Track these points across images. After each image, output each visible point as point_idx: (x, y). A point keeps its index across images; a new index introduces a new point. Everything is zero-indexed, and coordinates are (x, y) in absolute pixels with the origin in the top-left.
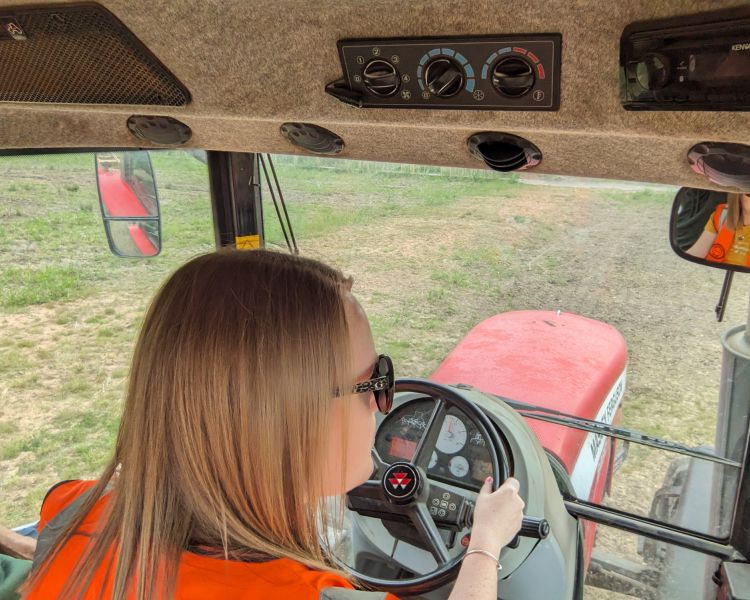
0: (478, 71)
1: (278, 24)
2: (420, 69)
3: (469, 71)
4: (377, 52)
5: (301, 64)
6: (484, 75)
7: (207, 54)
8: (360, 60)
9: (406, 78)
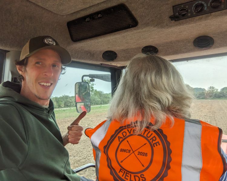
0: (207, 5)
1: (159, 6)
2: (193, 8)
3: (205, 5)
4: (182, 6)
5: (163, 14)
6: (209, 5)
7: (145, 11)
8: (178, 9)
9: (189, 11)
